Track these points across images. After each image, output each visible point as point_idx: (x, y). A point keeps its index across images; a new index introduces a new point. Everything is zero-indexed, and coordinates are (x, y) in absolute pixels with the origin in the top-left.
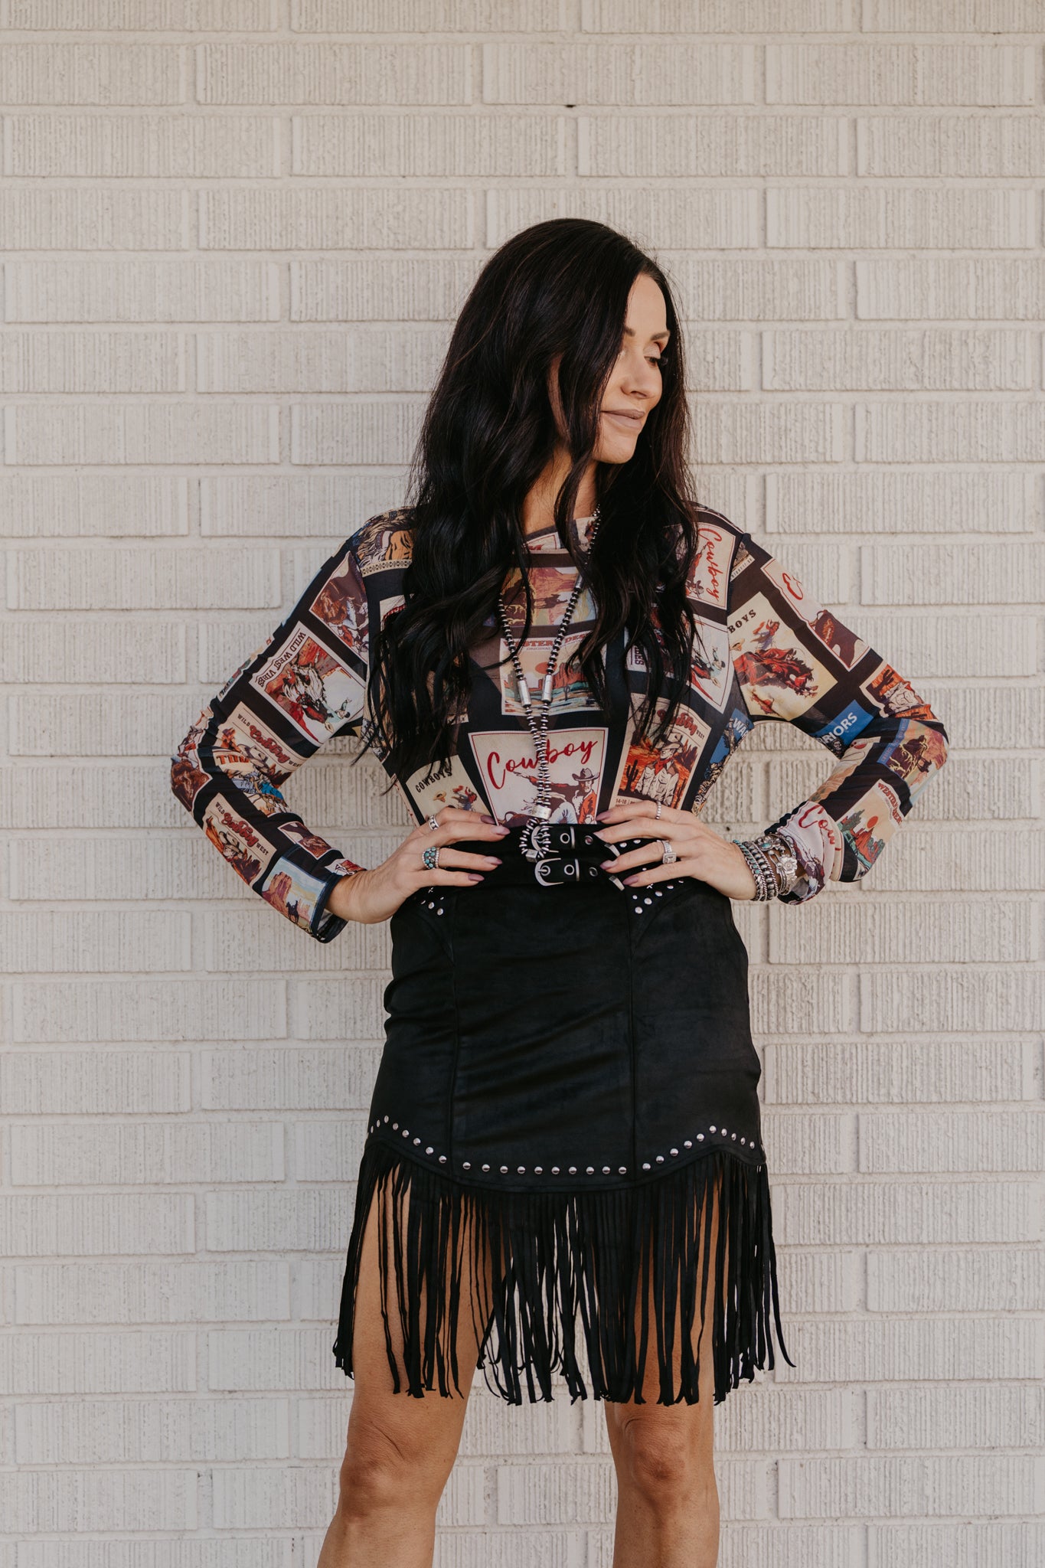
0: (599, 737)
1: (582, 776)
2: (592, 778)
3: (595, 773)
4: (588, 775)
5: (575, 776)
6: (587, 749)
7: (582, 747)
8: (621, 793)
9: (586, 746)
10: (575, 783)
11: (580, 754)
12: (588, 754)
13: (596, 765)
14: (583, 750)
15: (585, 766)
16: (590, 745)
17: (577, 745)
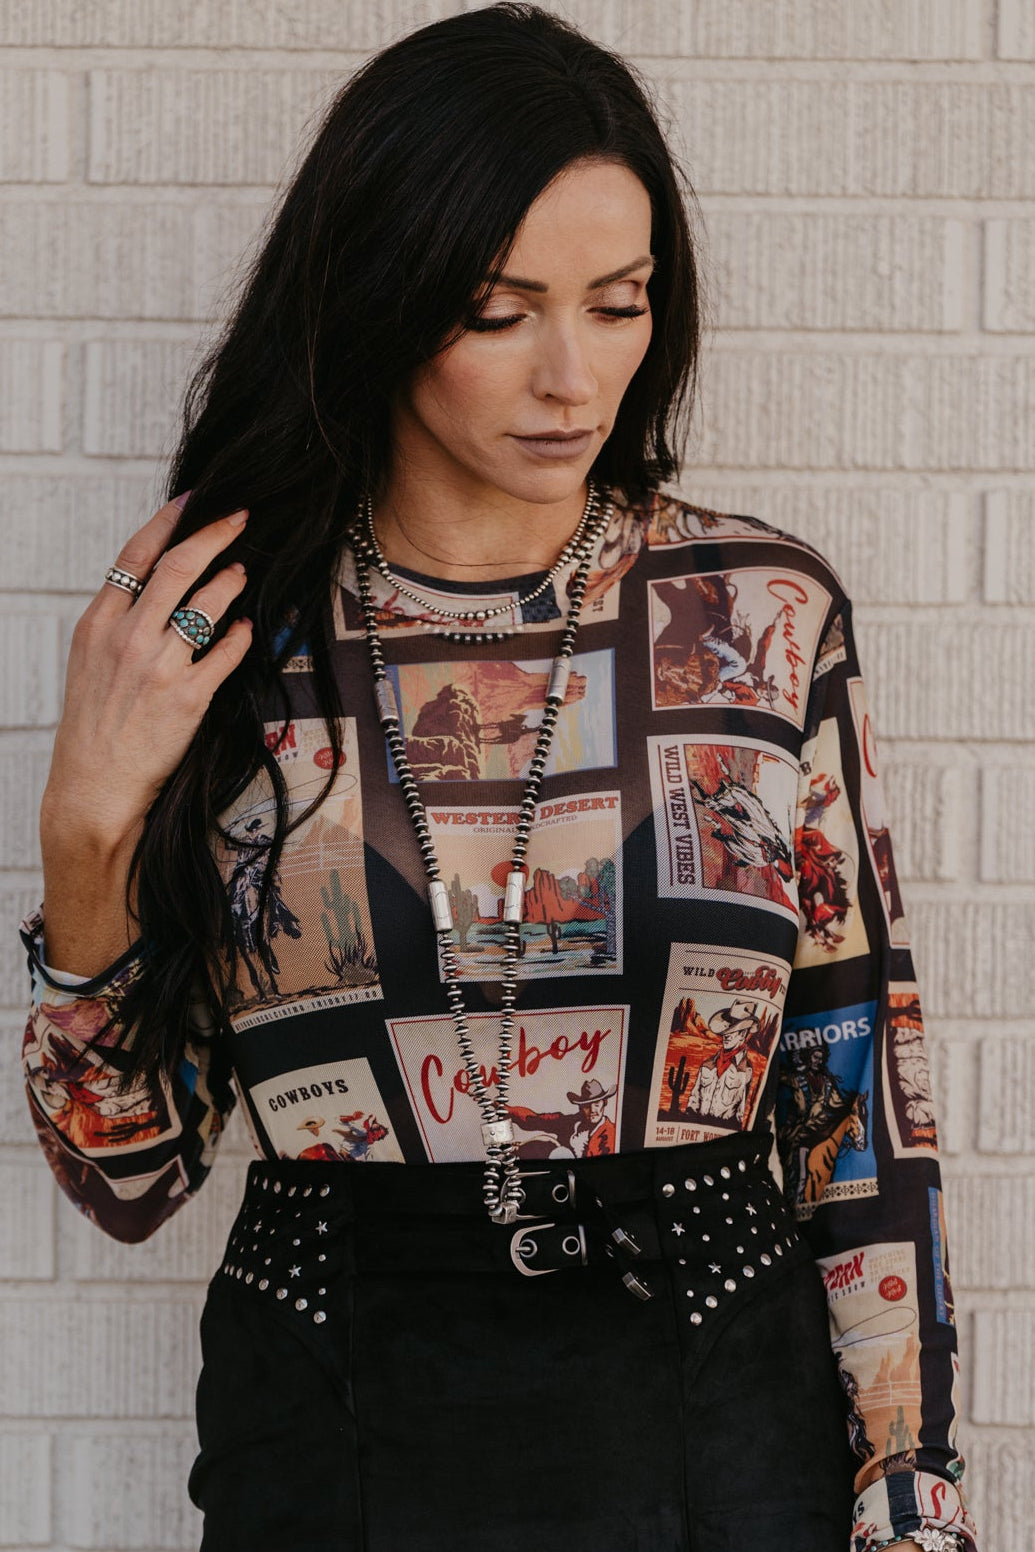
0: (612, 1022)
1: (584, 1097)
2: (604, 1097)
3: (608, 1086)
4: (594, 1091)
5: (571, 1097)
6: (591, 1045)
7: (583, 1042)
8: (663, 1116)
9: (589, 1040)
10: (572, 1109)
11: (580, 1055)
12: (595, 1053)
13: (610, 1071)
14: (585, 1047)
15: (589, 1077)
16: (598, 1037)
17: (574, 1039)
